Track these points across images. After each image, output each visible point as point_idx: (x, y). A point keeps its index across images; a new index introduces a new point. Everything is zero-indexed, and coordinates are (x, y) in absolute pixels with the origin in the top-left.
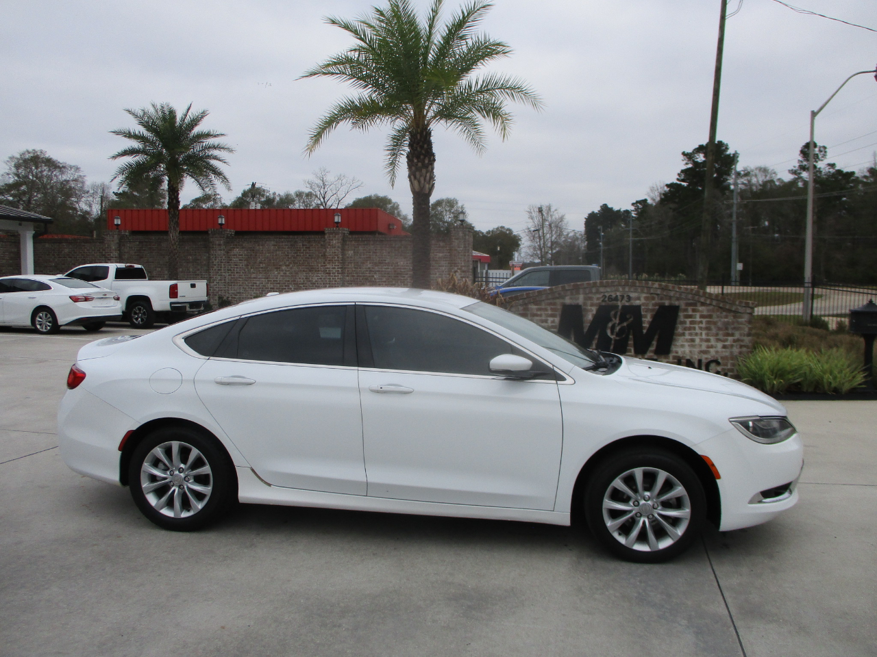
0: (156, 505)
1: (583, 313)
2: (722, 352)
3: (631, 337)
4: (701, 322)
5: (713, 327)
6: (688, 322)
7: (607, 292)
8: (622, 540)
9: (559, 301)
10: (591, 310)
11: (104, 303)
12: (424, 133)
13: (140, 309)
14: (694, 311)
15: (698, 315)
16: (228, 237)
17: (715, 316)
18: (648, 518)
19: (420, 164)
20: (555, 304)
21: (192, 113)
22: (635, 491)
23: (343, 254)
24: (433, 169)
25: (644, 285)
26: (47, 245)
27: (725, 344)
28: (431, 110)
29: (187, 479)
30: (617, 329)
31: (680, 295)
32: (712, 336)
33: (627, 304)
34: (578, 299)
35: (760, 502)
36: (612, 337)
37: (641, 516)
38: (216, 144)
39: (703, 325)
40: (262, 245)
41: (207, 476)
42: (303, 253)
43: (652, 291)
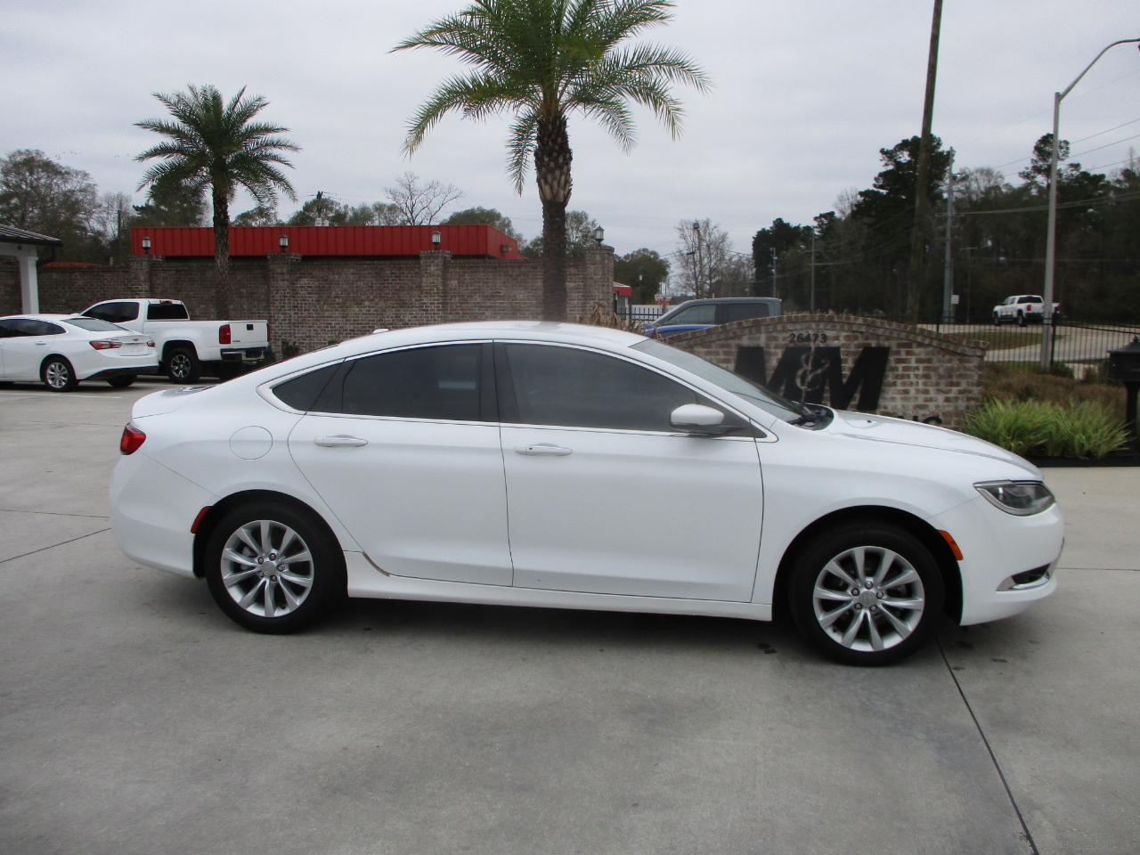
0: (241, 601)
1: (766, 357)
2: (944, 406)
3: (827, 388)
4: (917, 368)
5: (932, 374)
6: (900, 369)
7: (797, 329)
8: (837, 638)
9: (733, 343)
10: (776, 354)
11: (135, 351)
12: (558, 123)
13: (181, 359)
14: (908, 353)
15: (913, 359)
16: (292, 264)
17: (935, 359)
18: (871, 610)
19: (552, 164)
20: (728, 346)
21: (244, 99)
22: (855, 576)
23: (444, 285)
24: (569, 170)
25: (844, 321)
26: (55, 276)
27: (949, 395)
28: (566, 91)
29: (280, 568)
30: (810, 377)
31: (891, 333)
32: (932, 386)
33: (822, 345)
34: (759, 339)
35: (1011, 589)
36: (803, 388)
37: (862, 607)
38: (275, 140)
39: (920, 372)
40: (338, 274)
41: (306, 564)
42: (391, 283)
43: (854, 328)
